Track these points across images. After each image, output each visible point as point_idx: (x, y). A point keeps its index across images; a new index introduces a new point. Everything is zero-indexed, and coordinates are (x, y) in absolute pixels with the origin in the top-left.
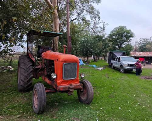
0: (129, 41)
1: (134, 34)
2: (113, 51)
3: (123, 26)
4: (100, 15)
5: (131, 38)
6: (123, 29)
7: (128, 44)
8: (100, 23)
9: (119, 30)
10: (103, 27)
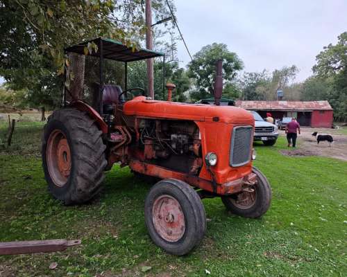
0: (233, 76)
1: (242, 62)
2: (209, 99)
3: (221, 45)
4: (176, 14)
5: (237, 71)
6: (221, 50)
7: (231, 85)
8: (165, 33)
9: (213, 52)
10: (170, 44)
